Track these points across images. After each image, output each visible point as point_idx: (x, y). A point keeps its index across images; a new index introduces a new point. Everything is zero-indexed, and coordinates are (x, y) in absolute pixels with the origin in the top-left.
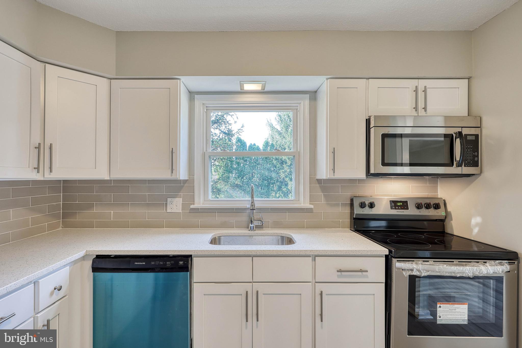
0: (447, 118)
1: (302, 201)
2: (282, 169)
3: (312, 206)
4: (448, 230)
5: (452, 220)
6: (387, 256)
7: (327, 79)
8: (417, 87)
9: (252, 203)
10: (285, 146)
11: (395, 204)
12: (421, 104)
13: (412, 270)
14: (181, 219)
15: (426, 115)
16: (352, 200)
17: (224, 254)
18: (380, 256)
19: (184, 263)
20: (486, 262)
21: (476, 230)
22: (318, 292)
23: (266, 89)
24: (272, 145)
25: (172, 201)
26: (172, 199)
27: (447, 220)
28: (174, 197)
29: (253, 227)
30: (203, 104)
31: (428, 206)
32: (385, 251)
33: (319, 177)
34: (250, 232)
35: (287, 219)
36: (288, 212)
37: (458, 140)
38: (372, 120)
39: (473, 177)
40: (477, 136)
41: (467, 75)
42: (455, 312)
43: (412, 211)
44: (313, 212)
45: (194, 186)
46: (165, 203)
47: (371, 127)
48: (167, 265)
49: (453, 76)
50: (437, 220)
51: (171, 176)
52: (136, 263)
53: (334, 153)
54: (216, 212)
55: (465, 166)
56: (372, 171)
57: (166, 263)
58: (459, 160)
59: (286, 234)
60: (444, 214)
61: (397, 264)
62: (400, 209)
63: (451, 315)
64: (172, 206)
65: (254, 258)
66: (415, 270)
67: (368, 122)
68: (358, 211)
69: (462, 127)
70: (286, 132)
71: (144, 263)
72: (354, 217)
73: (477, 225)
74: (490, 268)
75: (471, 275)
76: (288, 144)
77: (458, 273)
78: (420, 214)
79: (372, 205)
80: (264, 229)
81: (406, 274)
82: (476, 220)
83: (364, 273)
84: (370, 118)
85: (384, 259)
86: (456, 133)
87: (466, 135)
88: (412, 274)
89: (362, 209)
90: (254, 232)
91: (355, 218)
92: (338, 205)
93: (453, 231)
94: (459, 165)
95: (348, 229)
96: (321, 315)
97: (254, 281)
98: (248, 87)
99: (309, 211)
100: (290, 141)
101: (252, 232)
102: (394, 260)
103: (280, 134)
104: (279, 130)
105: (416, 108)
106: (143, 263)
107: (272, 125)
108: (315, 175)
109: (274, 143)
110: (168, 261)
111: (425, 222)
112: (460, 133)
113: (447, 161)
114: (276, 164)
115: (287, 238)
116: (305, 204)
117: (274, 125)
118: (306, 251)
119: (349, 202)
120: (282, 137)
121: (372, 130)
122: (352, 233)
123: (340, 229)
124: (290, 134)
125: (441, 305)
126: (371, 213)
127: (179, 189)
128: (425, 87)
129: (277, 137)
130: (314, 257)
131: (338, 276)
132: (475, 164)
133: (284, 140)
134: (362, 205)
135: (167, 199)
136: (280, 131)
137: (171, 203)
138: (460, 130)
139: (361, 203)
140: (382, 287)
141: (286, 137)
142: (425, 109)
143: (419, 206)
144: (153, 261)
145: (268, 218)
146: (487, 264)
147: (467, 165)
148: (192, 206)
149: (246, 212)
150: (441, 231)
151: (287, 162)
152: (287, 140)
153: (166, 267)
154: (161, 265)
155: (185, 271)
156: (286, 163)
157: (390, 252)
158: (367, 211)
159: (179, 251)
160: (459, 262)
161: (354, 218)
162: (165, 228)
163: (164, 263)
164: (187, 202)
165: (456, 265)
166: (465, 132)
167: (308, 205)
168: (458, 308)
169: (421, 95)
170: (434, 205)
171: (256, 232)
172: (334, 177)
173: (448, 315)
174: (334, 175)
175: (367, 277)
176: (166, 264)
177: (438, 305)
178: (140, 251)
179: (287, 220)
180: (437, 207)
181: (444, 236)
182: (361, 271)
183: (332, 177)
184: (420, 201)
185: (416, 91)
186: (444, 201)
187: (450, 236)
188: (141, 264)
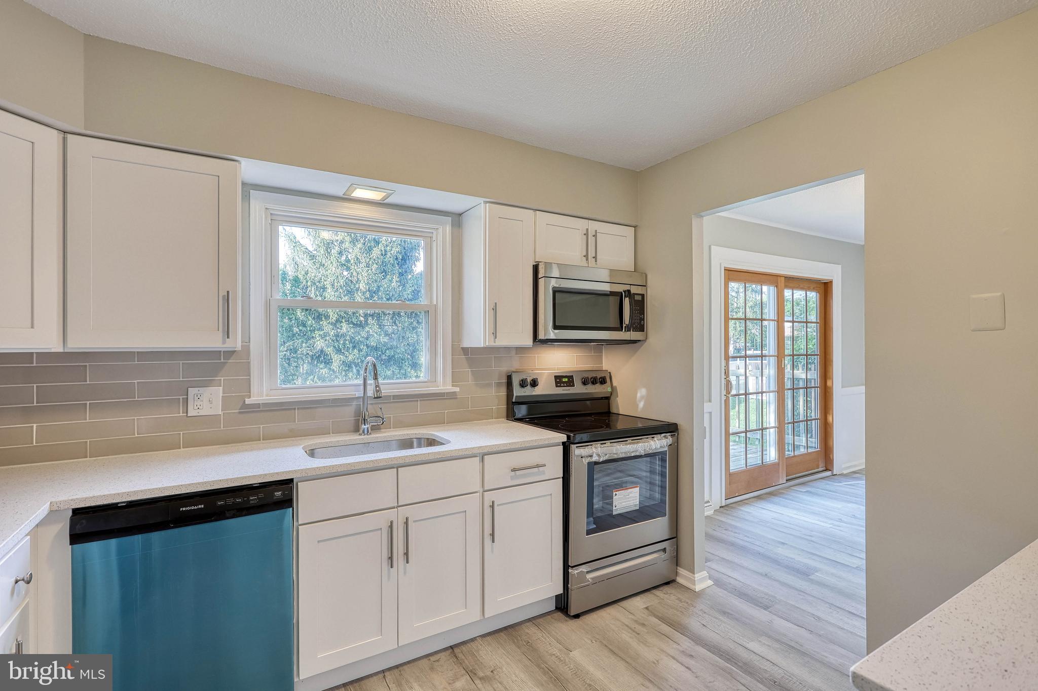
0: (612, 272)
1: (440, 382)
2: (319, 329)
3: (457, 389)
4: (614, 410)
5: (618, 397)
6: (564, 443)
7: (486, 202)
8: (587, 230)
9: (376, 386)
10: (325, 283)
11: (559, 380)
12: (591, 254)
13: (591, 456)
14: (221, 428)
15: (596, 266)
16: (509, 378)
17: (353, 468)
18: (557, 445)
19: (283, 494)
20: (653, 438)
21: (641, 405)
22: (487, 503)
23: (389, 200)
24: (296, 280)
25: (199, 392)
26: (199, 388)
27: (612, 398)
28: (206, 384)
29: (368, 428)
30: (266, 208)
31: (594, 381)
32: (563, 437)
33: (466, 344)
34: (362, 437)
35: (419, 411)
36: (420, 400)
37: (627, 299)
38: (542, 268)
39: (640, 343)
40: (643, 295)
41: (634, 224)
42: (628, 498)
43: (578, 389)
44: (456, 398)
45: (249, 363)
46: (183, 398)
47: (539, 277)
48: (251, 502)
49: (622, 222)
50: (602, 397)
51: (224, 342)
52: (184, 509)
53: (495, 309)
54: (295, 409)
55: (633, 331)
56: (541, 336)
57: (248, 498)
58: (628, 323)
59: (423, 434)
60: (609, 390)
61: (577, 451)
62: (565, 386)
63: (625, 502)
64: (198, 403)
65: (399, 469)
66: (595, 455)
67: (536, 269)
68: (518, 392)
69: (630, 285)
70: (326, 255)
71: (202, 506)
72: (514, 400)
73: (642, 397)
74: (658, 443)
75: (643, 453)
76: (331, 279)
77: (632, 452)
78: (586, 391)
79: (534, 383)
80: (382, 430)
81: (586, 461)
82: (642, 392)
83: (541, 469)
84: (539, 264)
85: (561, 447)
86: (625, 291)
87: (635, 294)
88: (591, 460)
89: (523, 390)
90: (369, 436)
91: (515, 402)
92: (489, 385)
93: (619, 410)
94: (628, 329)
95: (504, 420)
96: (493, 535)
97: (400, 504)
98: (359, 193)
99: (452, 396)
100: (336, 274)
101: (366, 436)
102: (573, 447)
103: (313, 257)
104: (311, 249)
105: (586, 256)
106: (200, 506)
107: (295, 238)
108: (460, 341)
109: (300, 276)
110: (252, 495)
111: (588, 402)
112: (629, 291)
113: (618, 325)
114: (305, 319)
115: (426, 440)
116: (444, 385)
117: (298, 238)
118: (473, 448)
119: (504, 380)
120: (318, 265)
121: (541, 282)
122: (508, 423)
123: (494, 420)
124: (335, 259)
125: (617, 493)
126: (534, 393)
127: (216, 370)
128: (596, 231)
129: (306, 262)
130: (481, 456)
131: (512, 478)
132: (641, 328)
133: (322, 270)
134: (523, 384)
135: (188, 389)
136: (311, 252)
137: (196, 398)
138: (627, 288)
139: (522, 380)
140: (560, 482)
141: (326, 264)
142: (595, 258)
143: (585, 382)
144: (220, 500)
145: (389, 412)
146: (656, 439)
147: (636, 330)
148: (248, 401)
149: (351, 405)
150: (605, 411)
151: (330, 315)
152: (329, 271)
153: (248, 506)
154: (239, 503)
155: (285, 507)
156: (327, 317)
157: (568, 437)
158: (528, 391)
159: (272, 474)
160: (632, 440)
161: (513, 402)
162: (182, 449)
163: (244, 500)
164: (233, 395)
165: (630, 444)
166: (634, 290)
167: (449, 388)
168: (631, 492)
169: (591, 240)
170: (600, 379)
171: (372, 436)
172: (495, 344)
173: (623, 502)
174: (495, 342)
175: (543, 473)
176: (249, 500)
177: (614, 493)
178: (189, 485)
179: (419, 413)
180: (603, 381)
181: (609, 416)
182: (538, 466)
183: (492, 344)
184: (586, 375)
185: (586, 234)
186: (610, 373)
187: (614, 415)
188: (196, 507)
